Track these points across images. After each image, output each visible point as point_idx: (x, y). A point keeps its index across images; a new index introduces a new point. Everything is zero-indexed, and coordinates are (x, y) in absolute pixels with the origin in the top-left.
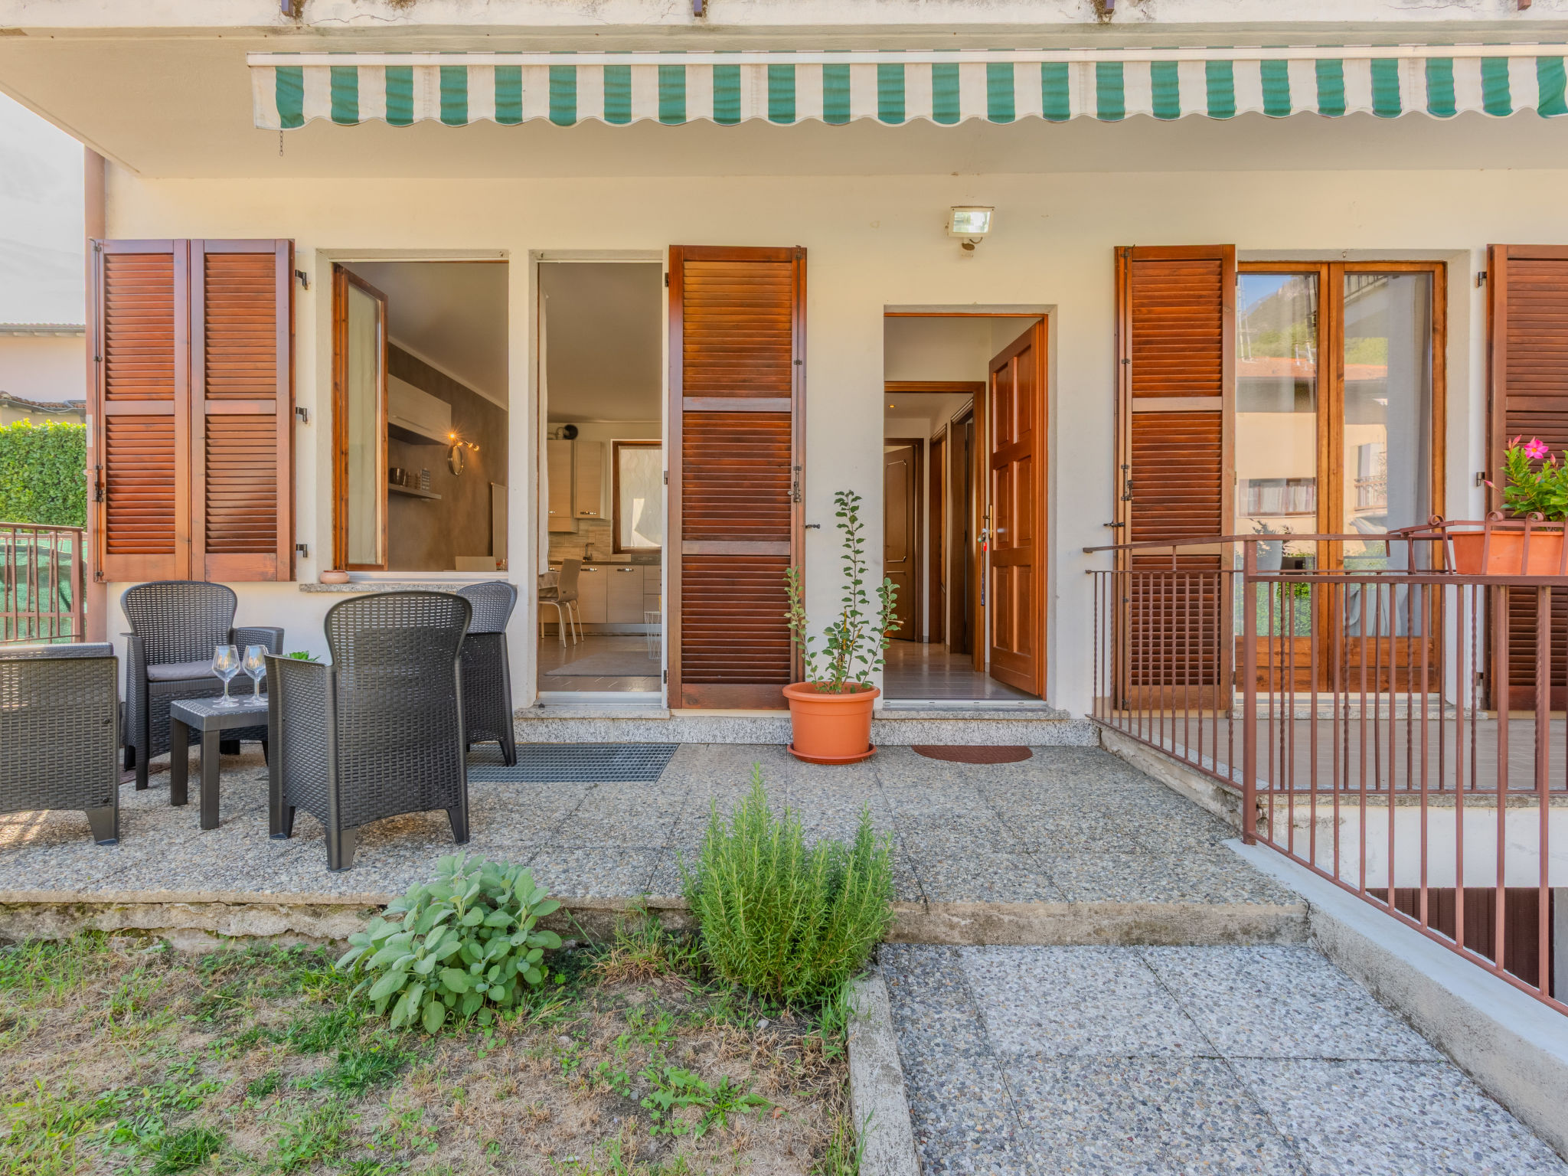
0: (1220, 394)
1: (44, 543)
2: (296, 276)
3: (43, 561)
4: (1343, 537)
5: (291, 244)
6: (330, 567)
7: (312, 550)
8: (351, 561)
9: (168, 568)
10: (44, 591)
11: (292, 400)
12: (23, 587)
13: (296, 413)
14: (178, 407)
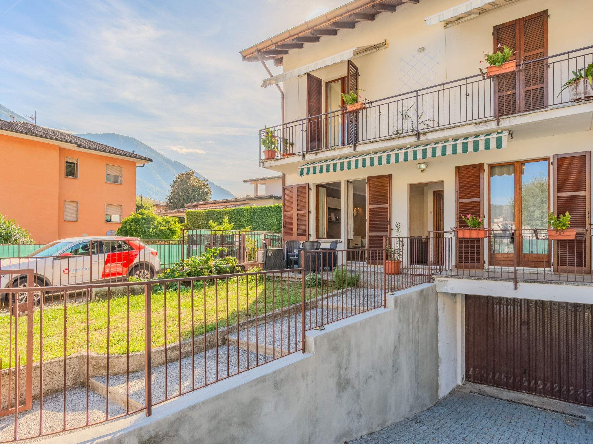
0: (479, 197)
1: (277, 235)
2: (309, 189)
3: (277, 238)
4: (522, 230)
5: (309, 184)
6: (315, 238)
7: (312, 235)
8: (319, 237)
9: (293, 238)
10: (277, 243)
11: (309, 210)
12: (274, 242)
13: (309, 212)
14: (293, 212)
